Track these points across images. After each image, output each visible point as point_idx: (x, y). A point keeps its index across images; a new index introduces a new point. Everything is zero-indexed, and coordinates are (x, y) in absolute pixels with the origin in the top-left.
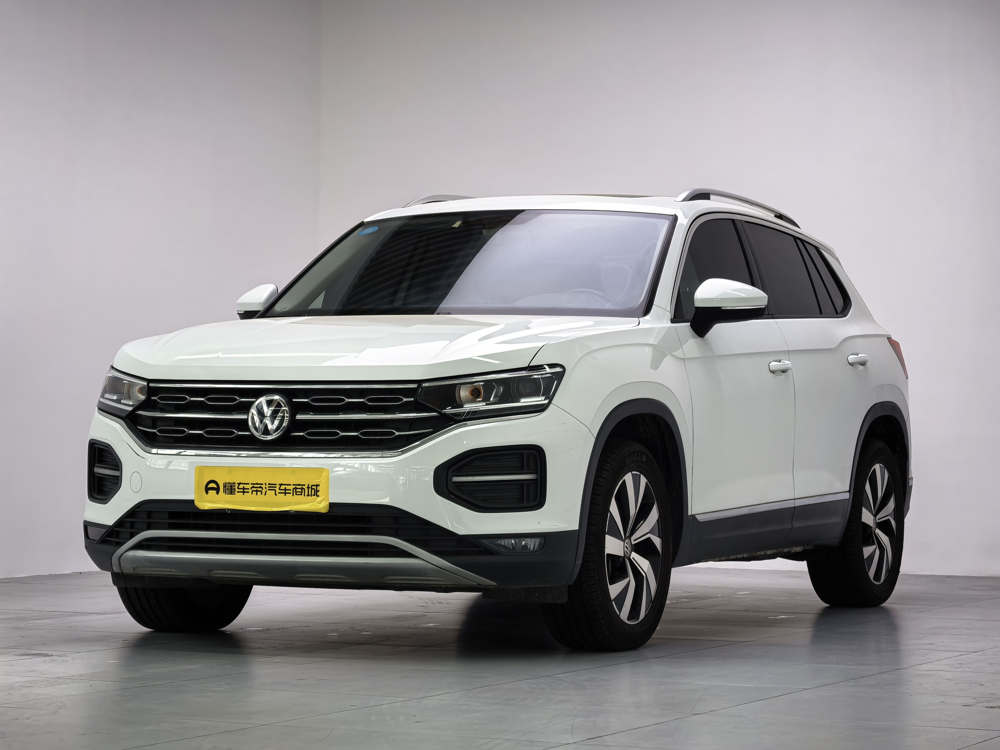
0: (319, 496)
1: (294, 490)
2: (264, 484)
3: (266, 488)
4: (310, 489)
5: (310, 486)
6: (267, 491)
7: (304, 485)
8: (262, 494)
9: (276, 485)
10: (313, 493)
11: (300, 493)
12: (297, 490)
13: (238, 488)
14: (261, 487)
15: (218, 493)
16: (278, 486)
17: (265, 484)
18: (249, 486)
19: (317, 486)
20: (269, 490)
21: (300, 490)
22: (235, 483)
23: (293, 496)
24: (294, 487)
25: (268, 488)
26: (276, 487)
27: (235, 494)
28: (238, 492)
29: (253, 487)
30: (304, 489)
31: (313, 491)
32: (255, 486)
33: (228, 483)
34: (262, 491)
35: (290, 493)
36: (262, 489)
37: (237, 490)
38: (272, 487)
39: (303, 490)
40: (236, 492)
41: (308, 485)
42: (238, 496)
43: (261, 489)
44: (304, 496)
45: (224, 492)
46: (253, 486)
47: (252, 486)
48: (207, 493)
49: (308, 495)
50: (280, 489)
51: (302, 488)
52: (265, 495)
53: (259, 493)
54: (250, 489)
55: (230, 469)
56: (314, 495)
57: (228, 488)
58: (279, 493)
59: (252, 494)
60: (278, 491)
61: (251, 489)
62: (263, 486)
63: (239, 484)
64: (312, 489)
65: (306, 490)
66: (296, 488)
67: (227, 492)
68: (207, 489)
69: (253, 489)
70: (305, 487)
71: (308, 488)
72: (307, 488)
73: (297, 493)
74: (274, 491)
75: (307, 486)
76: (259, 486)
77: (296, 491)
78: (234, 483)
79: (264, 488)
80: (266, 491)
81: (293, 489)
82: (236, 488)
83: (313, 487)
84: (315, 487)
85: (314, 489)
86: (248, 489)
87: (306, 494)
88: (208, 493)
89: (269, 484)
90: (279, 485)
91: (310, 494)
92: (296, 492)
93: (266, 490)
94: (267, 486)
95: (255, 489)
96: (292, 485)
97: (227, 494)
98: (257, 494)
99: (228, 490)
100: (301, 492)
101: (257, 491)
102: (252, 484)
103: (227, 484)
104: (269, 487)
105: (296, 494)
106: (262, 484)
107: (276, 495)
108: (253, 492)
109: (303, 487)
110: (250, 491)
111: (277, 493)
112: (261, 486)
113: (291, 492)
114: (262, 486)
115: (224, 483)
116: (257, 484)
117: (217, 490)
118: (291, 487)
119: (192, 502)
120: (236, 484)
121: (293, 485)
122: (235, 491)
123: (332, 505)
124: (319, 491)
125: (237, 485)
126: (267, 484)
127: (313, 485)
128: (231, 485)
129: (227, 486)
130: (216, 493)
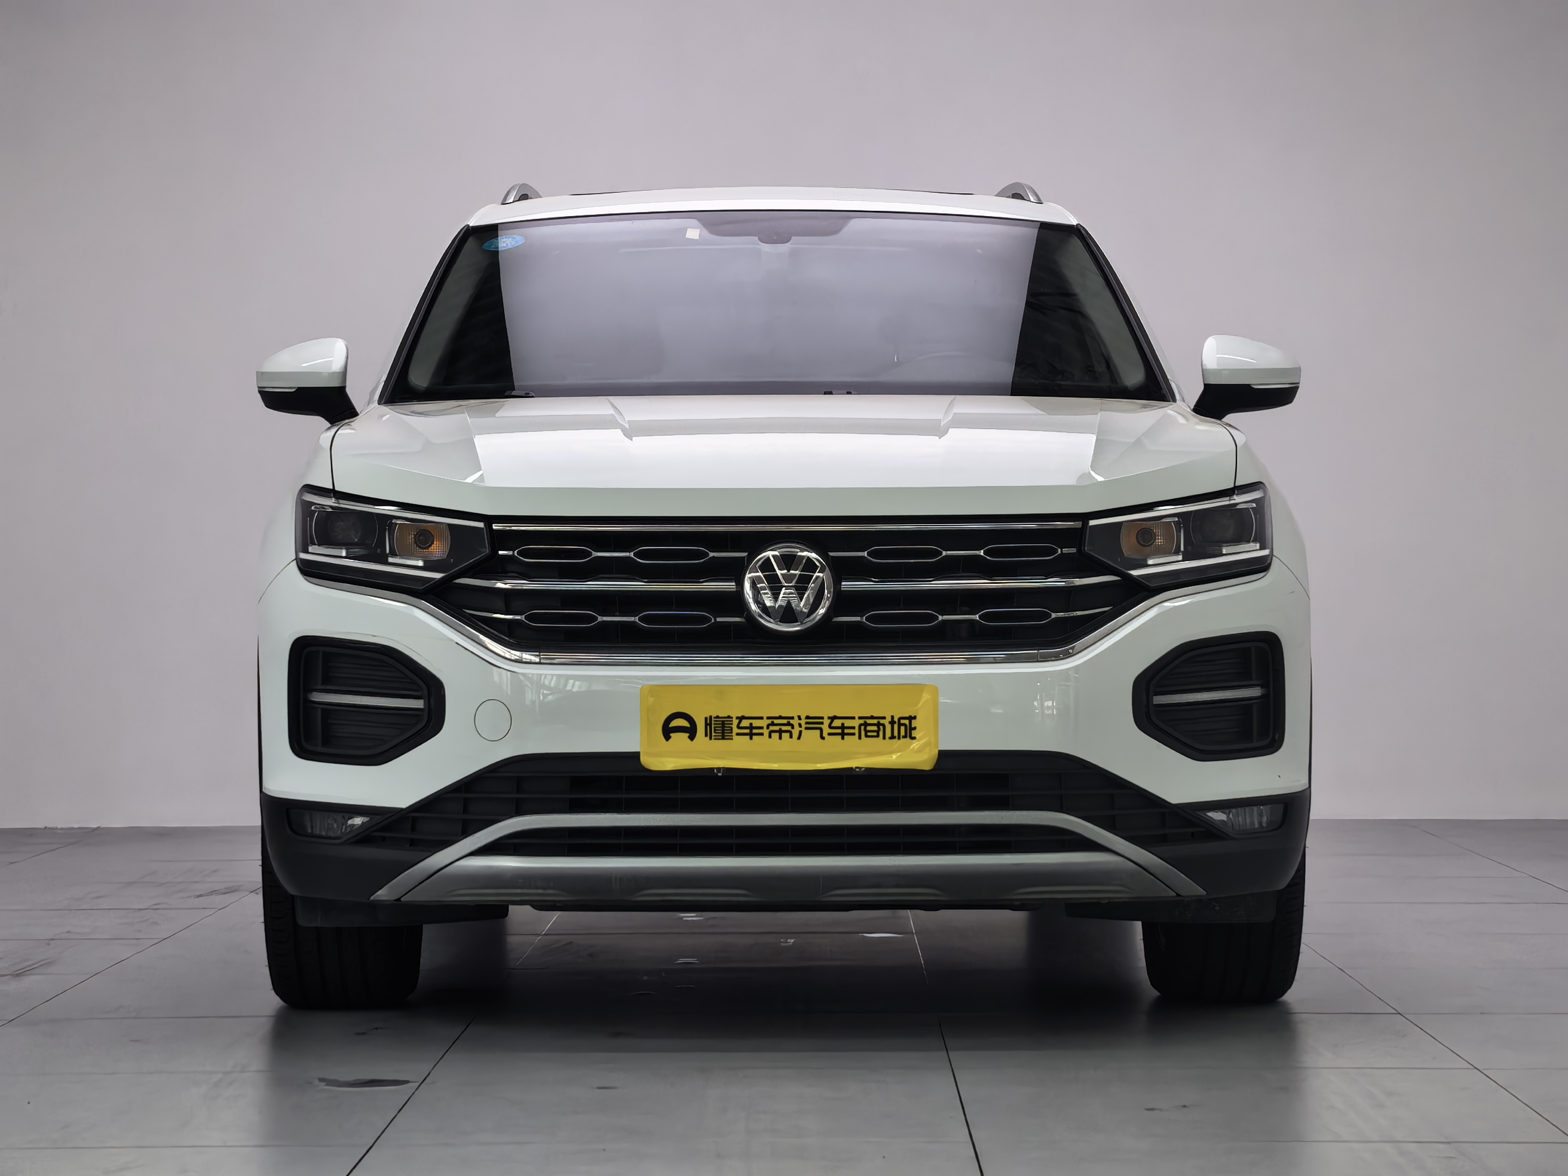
0: (914, 738)
1: (863, 727)
2: (796, 718)
3: (800, 725)
4: (896, 726)
5: (896, 719)
6: (804, 732)
7: (884, 718)
8: (791, 737)
9: (822, 718)
10: (903, 733)
11: (875, 734)
12: (869, 728)
13: (739, 727)
14: (789, 724)
15: (692, 737)
16: (827, 722)
17: (799, 718)
18: (764, 723)
19: (911, 718)
20: (806, 728)
21: (875, 728)
22: (732, 718)
23: (860, 738)
24: (862, 721)
25: (804, 726)
26: (822, 723)
27: (732, 739)
28: (738, 734)
29: (773, 724)
30: (884, 725)
31: (903, 728)
32: (776, 721)
33: (715, 718)
34: (792, 730)
35: (854, 734)
36: (793, 728)
37: (736, 730)
38: (814, 722)
39: (881, 727)
40: (734, 734)
41: (892, 717)
42: (739, 742)
43: (789, 728)
44: (884, 738)
45: (706, 735)
46: (773, 722)
47: (769, 721)
48: (667, 738)
49: (892, 737)
50: (830, 727)
51: (878, 725)
52: (799, 738)
53: (785, 736)
54: (765, 727)
55: (721, 690)
56: (905, 737)
57: (715, 727)
58: (830, 734)
59: (770, 737)
60: (826, 730)
61: (768, 728)
62: (795, 722)
63: (741, 719)
64: (900, 725)
66: (866, 725)
67: (713, 734)
68: (668, 732)
69: (772, 728)
70: (886, 722)
71: (892, 723)
72: (890, 723)
73: (869, 734)
74: (818, 731)
75: (889, 719)
76: (785, 721)
77: (865, 729)
78: (729, 717)
79: (796, 726)
80: (800, 732)
81: (860, 725)
82: (734, 726)
83: (902, 721)
84: (907, 722)
85: (904, 725)
87: (888, 734)
88: (670, 737)
89: (807, 717)
90: (829, 718)
91: (896, 734)
92: (866, 731)
93: (800, 729)
94: (803, 722)
95: (777, 728)
96: (857, 718)
97: (715, 739)
98: (780, 738)
99: (715, 730)
100: (878, 732)
101: (780, 732)
102: (768, 718)
103: (713, 719)
104: (806, 723)
105: (867, 736)
106: (792, 718)
107: (822, 738)
108: (773, 734)
109: (882, 721)
110: (766, 732)
111: (825, 734)
112: (789, 722)
113: (856, 731)
114: (792, 721)
115: (706, 719)
116: (780, 717)
117: (692, 732)
118: (856, 723)
119: (636, 756)
120: (734, 719)
121: (860, 718)
122: (732, 733)
123: (943, 755)
124: (915, 728)
125: (735, 722)
126: (803, 717)
127: (900, 719)
128: (723, 722)
129: (713, 722)
130: (689, 737)
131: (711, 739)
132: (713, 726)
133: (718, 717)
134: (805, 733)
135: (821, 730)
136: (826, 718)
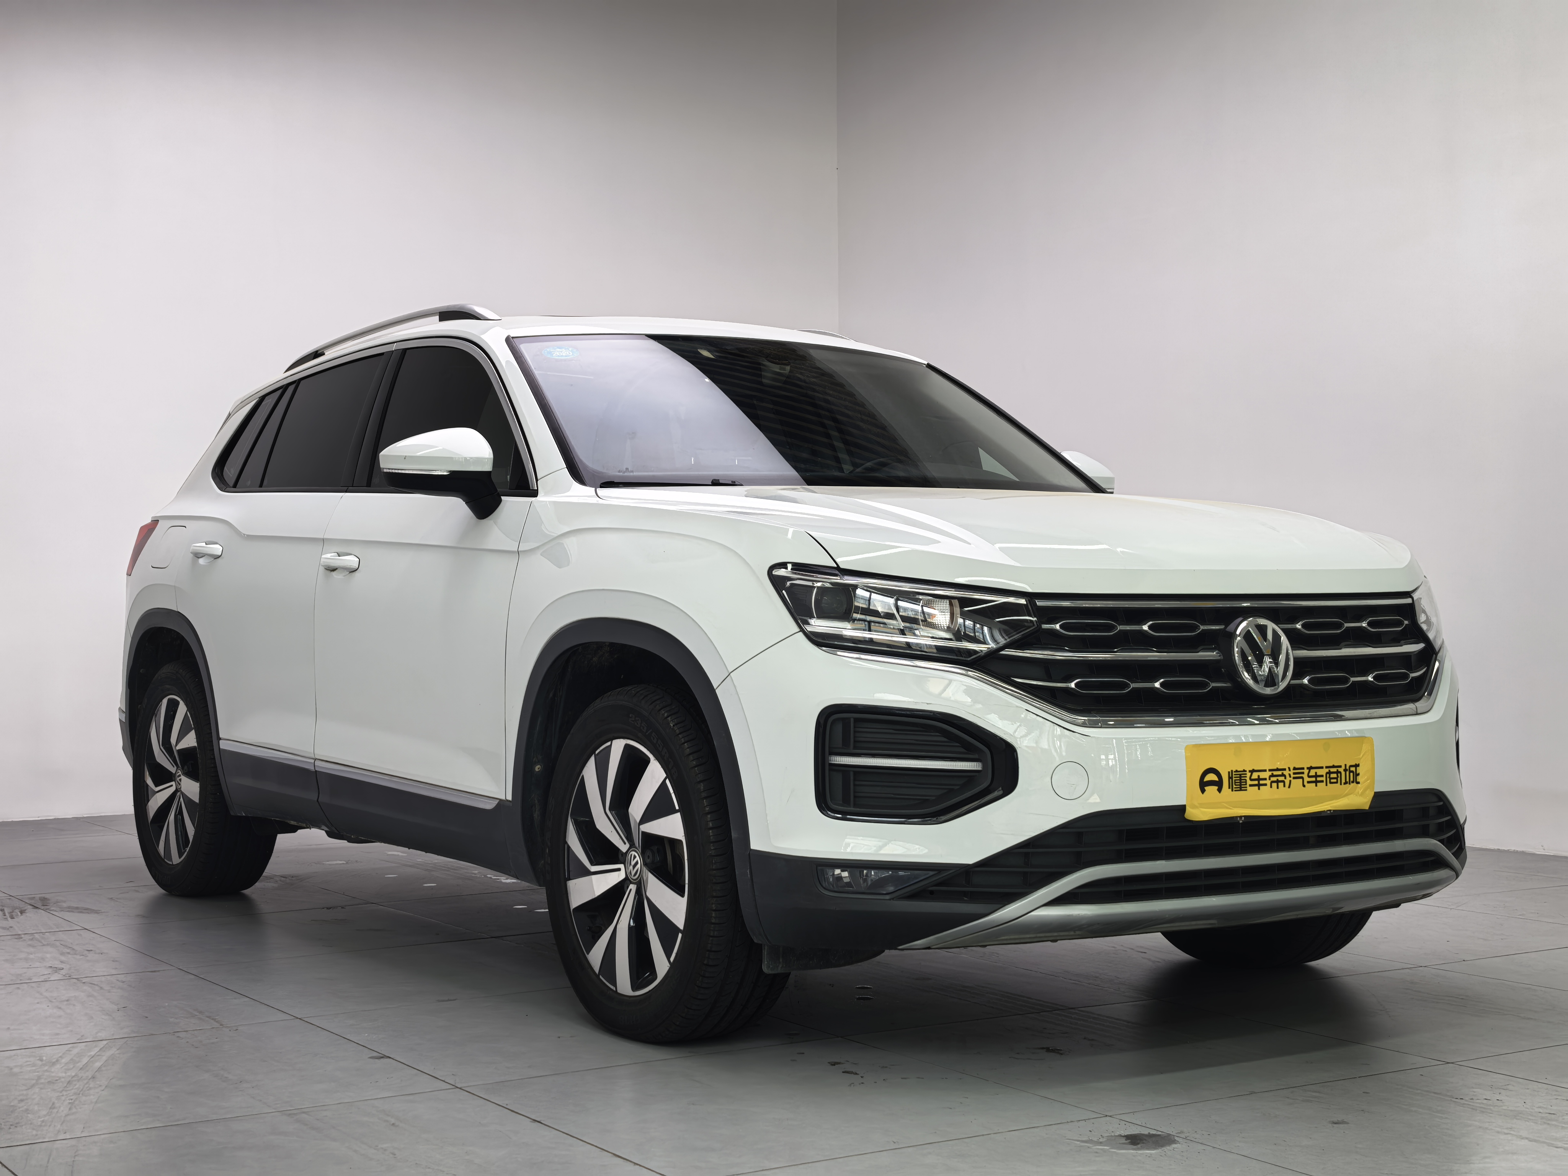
0: (1358, 783)
1: (1328, 775)
2: (1287, 769)
3: (1290, 775)
4: (1348, 773)
5: (1348, 768)
7: (1340, 767)
8: (1284, 786)
9: (1303, 769)
10: (1352, 779)
11: (1336, 781)
12: (1332, 776)
13: (1250, 779)
14: (1283, 775)
15: (1220, 790)
16: (1306, 771)
17: (1289, 769)
18: (1267, 775)
19: (1357, 766)
20: (1294, 778)
21: (1335, 776)
22: (1246, 771)
23: (1326, 785)
24: (1327, 770)
25: (1292, 776)
26: (1303, 773)
27: (1246, 790)
28: (1251, 785)
29: (1273, 776)
30: (1340, 773)
31: (1352, 774)
32: (1275, 773)
33: (1235, 772)
34: (1285, 780)
35: (1322, 781)
36: (1285, 778)
37: (1249, 782)
38: (1298, 773)
39: (1339, 775)
40: (1248, 786)
41: (1346, 765)
42: (1251, 792)
43: (1282, 778)
44: (1341, 784)
45: (1229, 788)
46: (1272, 774)
47: (1270, 773)
48: (1203, 791)
49: (1346, 783)
50: (1308, 776)
51: (1338, 772)
52: (1289, 787)
53: (1281, 785)
54: (1268, 779)
55: (1238, 747)
56: (1353, 782)
58: (1309, 782)
59: (1271, 787)
60: (1307, 779)
61: (1270, 779)
62: (1286, 773)
63: (1252, 771)
64: (1350, 772)
65: (1343, 773)
66: (1330, 773)
67: (1234, 786)
68: (1203, 786)
69: (1272, 779)
70: (1342, 770)
71: (1345, 770)
73: (1332, 781)
74: (1301, 780)
75: (1343, 767)
76: (1280, 773)
77: (1330, 776)
78: (1244, 771)
79: (1288, 776)
80: (1290, 781)
81: (1327, 773)
82: (1248, 779)
83: (1351, 769)
84: (1353, 769)
85: (1353, 772)
86: (1265, 779)
87: (1343, 781)
88: (1205, 790)
89: (1295, 769)
90: (1308, 768)
91: (1348, 780)
92: (1331, 778)
93: (1290, 779)
94: (1292, 771)
95: (1275, 779)
96: (1324, 767)
97: (1235, 791)
98: (1278, 788)
99: (1235, 782)
100: (1337, 778)
101: (1278, 782)
102: (1270, 770)
103: (1234, 773)
104: (1294, 773)
105: (1331, 783)
106: (1285, 770)
107: (1304, 786)
108: (1273, 784)
109: (1340, 769)
110: (1268, 782)
111: (1305, 783)
112: (1283, 773)
113: (1324, 779)
114: (1285, 772)
115: (1229, 772)
116: (1276, 769)
117: (1219, 784)
118: (1324, 772)
119: (1183, 808)
121: (1326, 767)
122: (1246, 784)
123: (1377, 795)
124: (1359, 774)
125: (1249, 774)
126: (1292, 769)
127: (1351, 766)
128: (1240, 775)
129: (1234, 776)
130: (1218, 790)
131: (1232, 791)
132: (1234, 779)
133: (1237, 771)
134: (1293, 781)
135: (1302, 778)
136: (1305, 768)
